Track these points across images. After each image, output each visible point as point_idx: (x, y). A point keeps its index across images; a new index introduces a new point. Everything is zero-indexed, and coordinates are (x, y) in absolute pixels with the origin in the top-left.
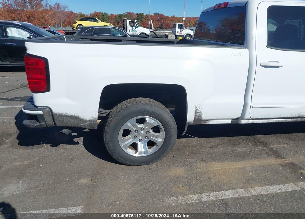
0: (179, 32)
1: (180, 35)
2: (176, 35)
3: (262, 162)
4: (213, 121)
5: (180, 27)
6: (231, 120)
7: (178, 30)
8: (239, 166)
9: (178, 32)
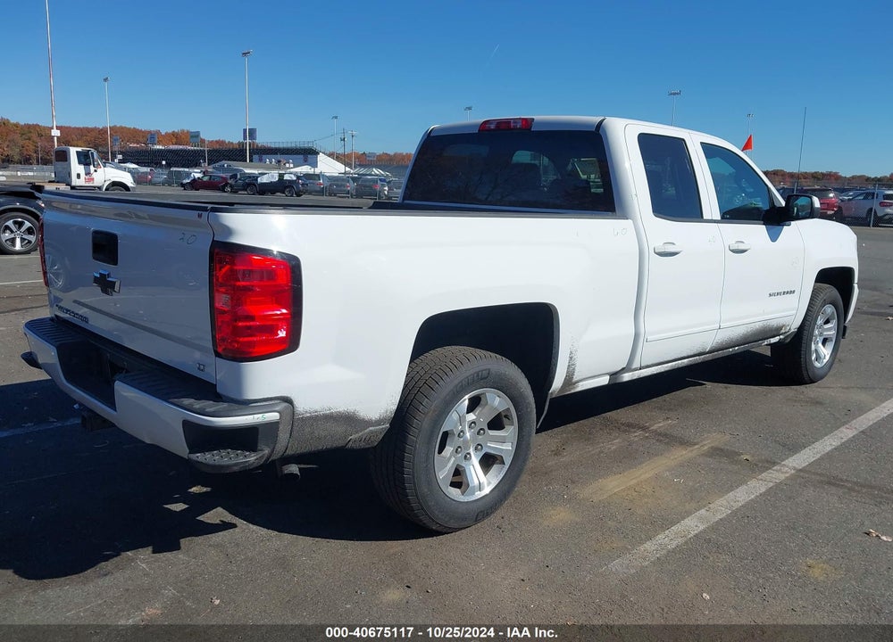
0: (83, 175)
1: (87, 184)
2: (73, 184)
3: (672, 458)
4: (584, 382)
5: (85, 159)
6: (608, 377)
7: (76, 168)
8: (647, 475)
9: (79, 176)
